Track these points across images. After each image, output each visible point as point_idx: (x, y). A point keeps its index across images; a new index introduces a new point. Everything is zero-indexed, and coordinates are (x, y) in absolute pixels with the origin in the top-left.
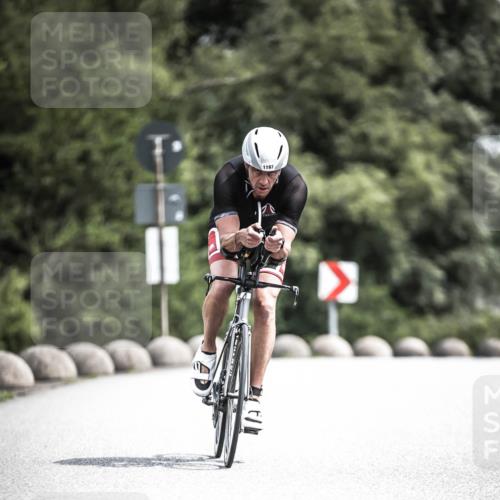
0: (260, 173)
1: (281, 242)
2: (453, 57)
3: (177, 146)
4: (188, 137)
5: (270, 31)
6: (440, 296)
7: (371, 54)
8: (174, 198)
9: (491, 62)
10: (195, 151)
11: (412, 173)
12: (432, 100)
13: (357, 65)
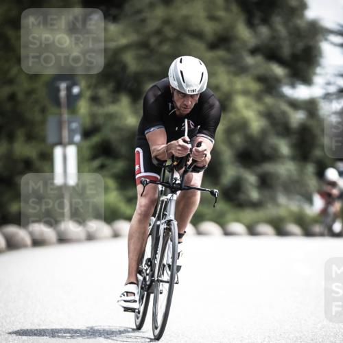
0: (185, 95)
1: (205, 152)
2: (264, 31)
3: (76, 90)
4: (83, 83)
5: (139, 12)
6: (255, 195)
7: (209, 28)
8: (74, 125)
9: (290, 34)
10: (88, 93)
11: (236, 110)
12: (250, 60)
13: (199, 35)
